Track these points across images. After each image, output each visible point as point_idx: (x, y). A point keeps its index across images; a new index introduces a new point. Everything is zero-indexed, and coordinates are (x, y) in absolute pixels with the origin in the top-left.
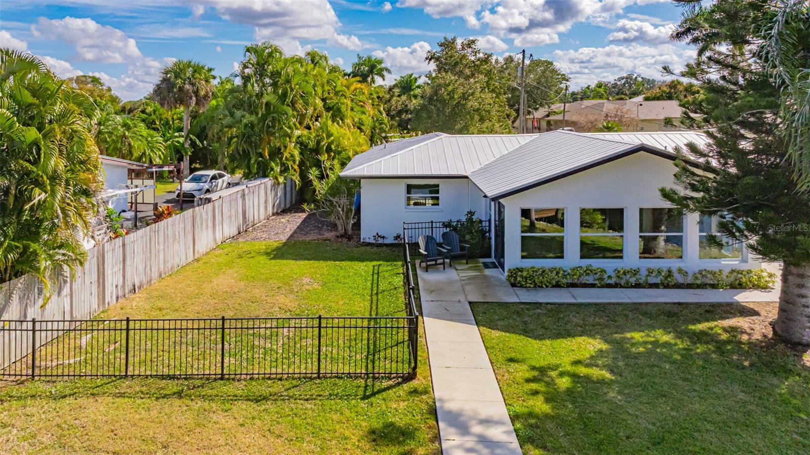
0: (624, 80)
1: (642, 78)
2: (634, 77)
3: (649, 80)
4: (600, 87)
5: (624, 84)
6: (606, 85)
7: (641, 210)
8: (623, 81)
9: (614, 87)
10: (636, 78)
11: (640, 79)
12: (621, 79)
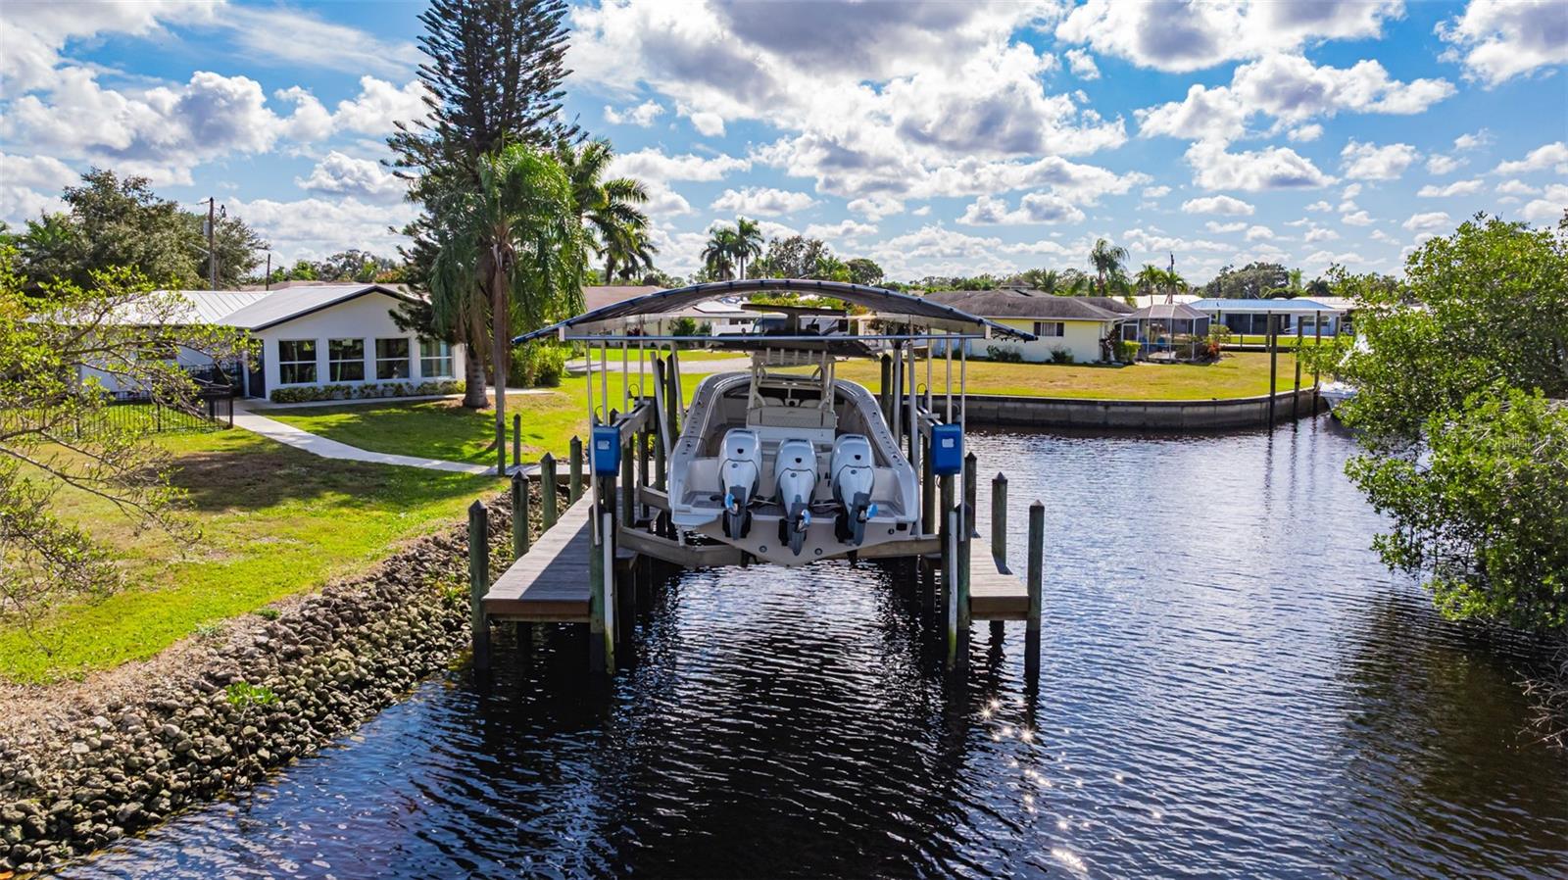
0: (344, 259)
1: (373, 257)
2: (360, 255)
3: (384, 261)
4: (304, 268)
5: (344, 266)
6: (313, 267)
7: (377, 341)
8: (341, 262)
9: (326, 272)
10: (363, 256)
11: (369, 260)
12: (336, 259)
